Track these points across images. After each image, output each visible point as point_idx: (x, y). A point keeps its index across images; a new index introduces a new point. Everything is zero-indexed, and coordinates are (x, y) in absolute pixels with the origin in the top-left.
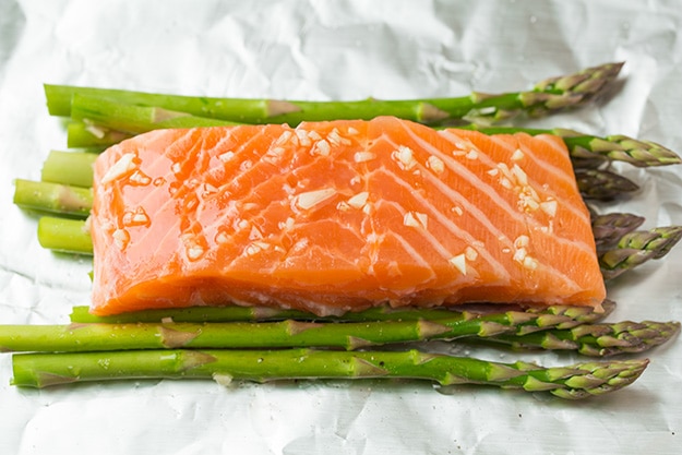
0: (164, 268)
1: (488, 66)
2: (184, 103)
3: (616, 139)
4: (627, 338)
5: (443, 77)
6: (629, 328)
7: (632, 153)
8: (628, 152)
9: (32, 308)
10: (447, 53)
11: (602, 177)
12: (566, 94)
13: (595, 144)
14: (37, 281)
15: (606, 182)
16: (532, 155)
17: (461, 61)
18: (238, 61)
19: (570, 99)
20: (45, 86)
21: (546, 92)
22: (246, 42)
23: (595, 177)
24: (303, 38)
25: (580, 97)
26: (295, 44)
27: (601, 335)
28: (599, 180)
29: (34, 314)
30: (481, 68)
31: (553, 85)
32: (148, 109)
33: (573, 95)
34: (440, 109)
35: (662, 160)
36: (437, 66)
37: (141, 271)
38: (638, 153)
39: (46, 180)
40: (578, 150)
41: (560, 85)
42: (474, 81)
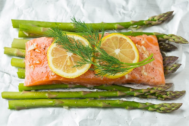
0: (44, 77)
1: (135, 12)
2: (50, 25)
3: (171, 35)
4: (171, 96)
5: (123, 15)
6: (171, 93)
7: (175, 40)
8: (174, 39)
9: (10, 83)
10: (124, 8)
11: (167, 45)
12: (157, 21)
13: (165, 37)
14: (11, 76)
15: (168, 47)
16: (147, 42)
17: (128, 10)
18: (66, 11)
19: (158, 22)
20: (12, 20)
21: (152, 20)
22: (68, 5)
23: (165, 45)
24: (84, 4)
25: (161, 22)
26: (82, 6)
27: (163, 95)
28: (166, 46)
29: (11, 85)
30: (133, 13)
31: (154, 18)
32: (40, 28)
33: (159, 21)
34: (122, 26)
35: (183, 42)
36: (121, 12)
37: (38, 78)
38: (177, 40)
39: (12, 47)
40: (160, 38)
41: (155, 18)
42: (131, 16)
